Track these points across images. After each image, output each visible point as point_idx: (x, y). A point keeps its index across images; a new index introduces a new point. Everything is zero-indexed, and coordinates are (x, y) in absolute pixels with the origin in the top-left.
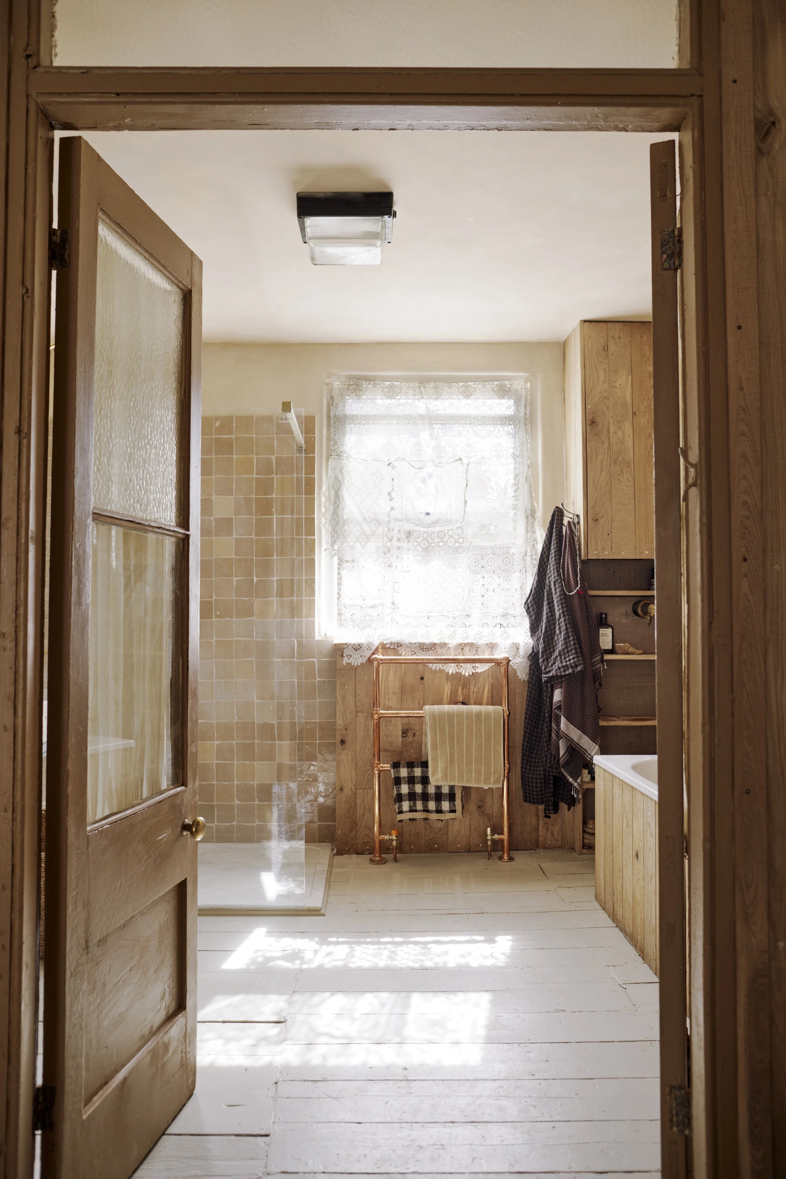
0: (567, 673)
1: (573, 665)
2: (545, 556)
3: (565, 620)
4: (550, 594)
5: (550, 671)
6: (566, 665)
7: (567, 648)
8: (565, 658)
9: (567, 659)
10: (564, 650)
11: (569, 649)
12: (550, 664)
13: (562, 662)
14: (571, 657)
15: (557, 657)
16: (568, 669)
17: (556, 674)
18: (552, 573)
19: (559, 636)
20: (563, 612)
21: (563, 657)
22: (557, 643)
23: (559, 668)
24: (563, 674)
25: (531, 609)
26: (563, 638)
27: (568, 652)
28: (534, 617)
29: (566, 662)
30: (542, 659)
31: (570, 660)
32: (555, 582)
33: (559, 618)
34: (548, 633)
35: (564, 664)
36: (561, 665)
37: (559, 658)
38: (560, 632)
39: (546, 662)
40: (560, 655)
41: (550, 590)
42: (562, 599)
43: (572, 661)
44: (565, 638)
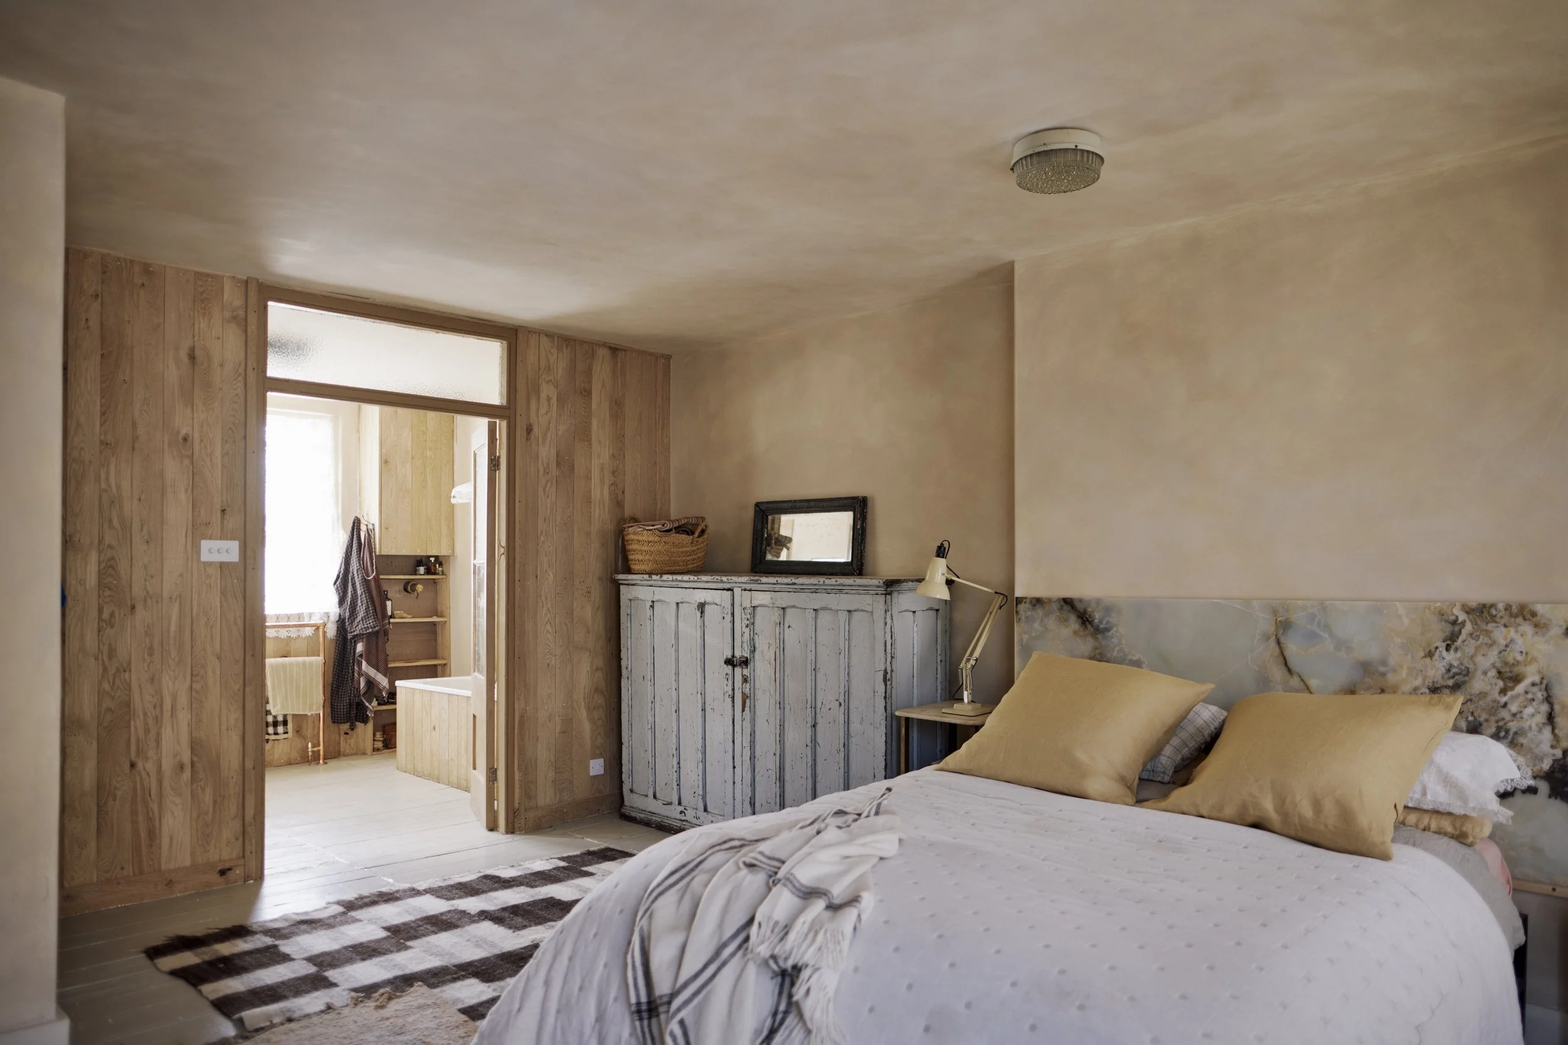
0: (368, 631)
1: (371, 626)
2: (348, 551)
3: (366, 597)
4: (353, 578)
5: (354, 631)
6: (368, 627)
7: (368, 615)
8: (366, 622)
10: (365, 616)
11: (369, 616)
12: (354, 626)
13: (364, 625)
14: (371, 621)
15: (360, 621)
16: (369, 629)
17: (359, 633)
18: (354, 562)
19: (361, 607)
20: (364, 591)
21: (364, 621)
22: (360, 611)
23: (362, 629)
24: (365, 632)
25: (340, 588)
26: (364, 608)
27: (368, 618)
28: (341, 594)
29: (367, 624)
30: (347, 624)
31: (370, 623)
32: (357, 570)
33: (361, 596)
34: (353, 605)
35: (366, 626)
36: (363, 627)
37: (361, 622)
38: (362, 605)
39: (350, 625)
40: (362, 620)
41: (353, 575)
42: (362, 582)
43: (372, 624)
44: (366, 609)
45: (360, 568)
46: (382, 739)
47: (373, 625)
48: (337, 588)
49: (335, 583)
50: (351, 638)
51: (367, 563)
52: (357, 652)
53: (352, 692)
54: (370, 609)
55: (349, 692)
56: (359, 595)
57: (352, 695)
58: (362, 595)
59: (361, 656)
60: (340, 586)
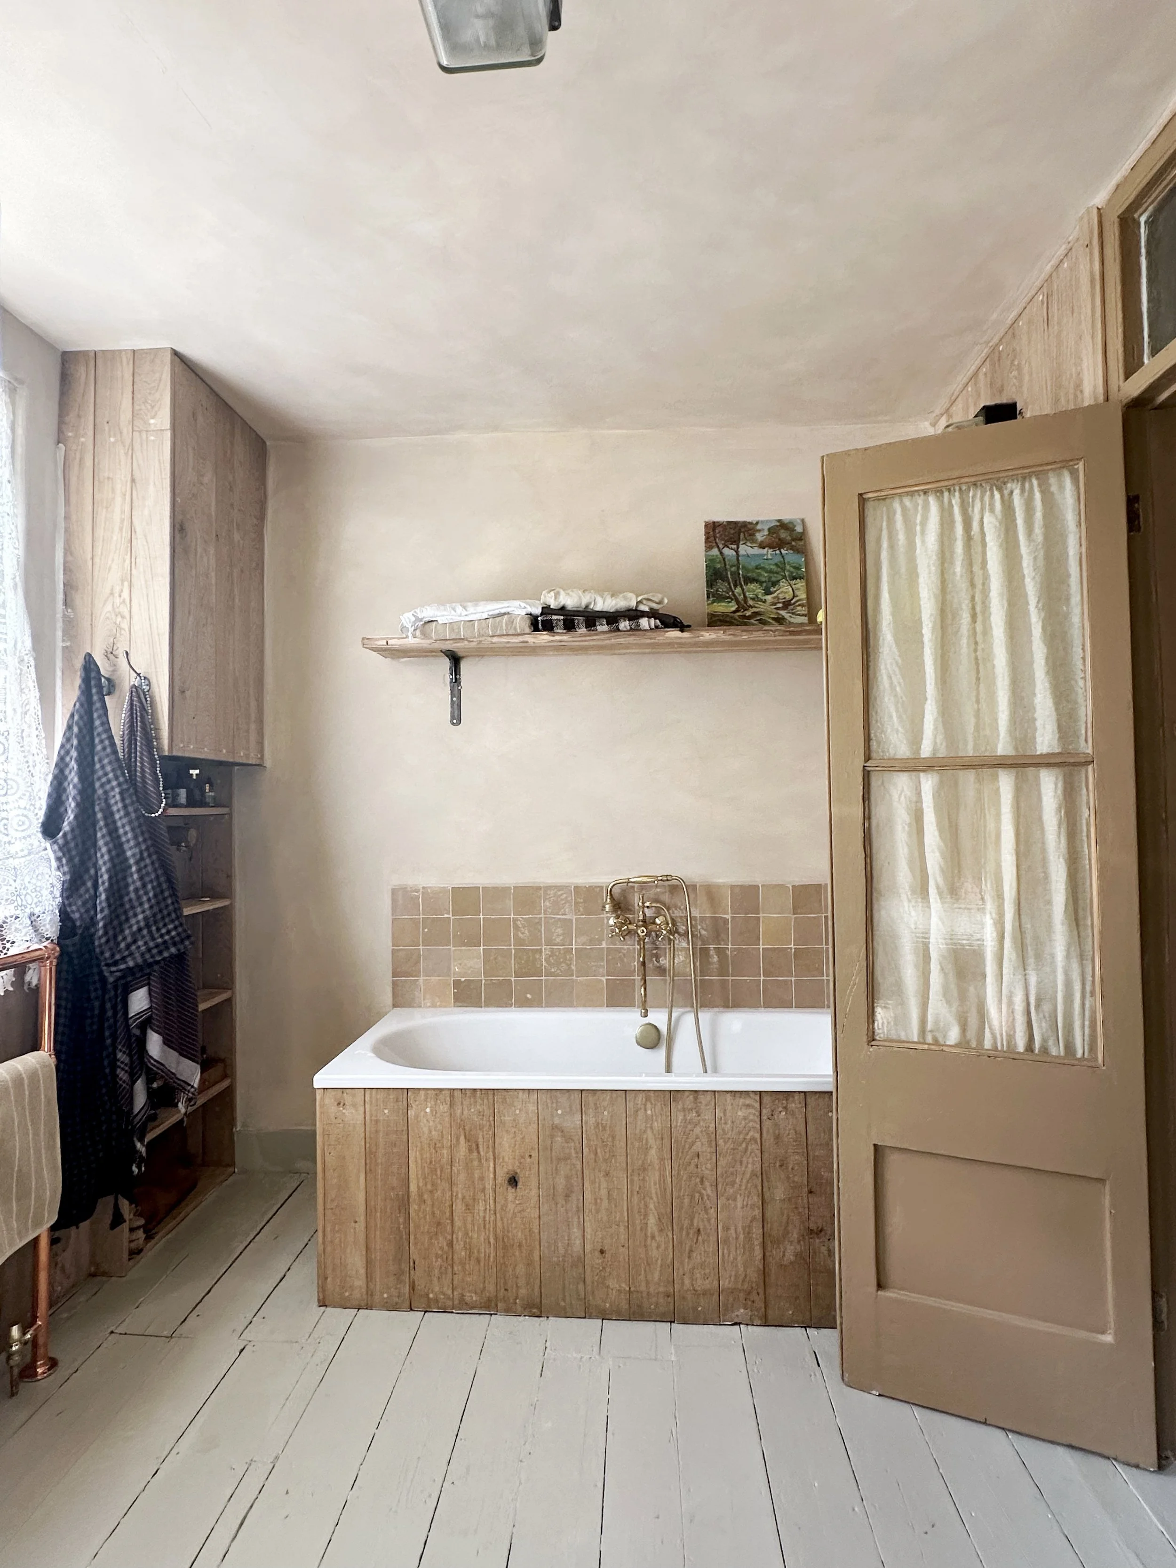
0: (166, 954)
1: (177, 939)
3: (153, 863)
4: (109, 815)
6: (165, 942)
7: (161, 911)
8: (158, 930)
9: (164, 931)
10: (154, 915)
11: (165, 912)
13: (153, 938)
14: (171, 926)
15: (140, 930)
16: (167, 949)
17: (145, 961)
18: (111, 775)
19: (141, 892)
20: (147, 849)
21: (154, 928)
22: (136, 904)
23: (149, 950)
24: (158, 958)
25: (72, 845)
26: (151, 894)
27: (163, 918)
28: (77, 860)
29: (162, 936)
30: (103, 940)
31: (168, 932)
32: (121, 793)
33: (137, 863)
34: (115, 887)
35: (160, 940)
36: (151, 944)
37: (145, 932)
38: (144, 886)
39: (110, 944)
40: (148, 926)
41: (109, 806)
42: (139, 826)
43: (173, 933)
44: (155, 896)
45: (128, 790)
47: (178, 934)
48: (66, 843)
49: (50, 828)
50: (117, 980)
51: (143, 771)
52: (131, 1013)
54: (166, 894)
56: (132, 861)
58: (141, 858)
59: (147, 1023)
60: (75, 838)
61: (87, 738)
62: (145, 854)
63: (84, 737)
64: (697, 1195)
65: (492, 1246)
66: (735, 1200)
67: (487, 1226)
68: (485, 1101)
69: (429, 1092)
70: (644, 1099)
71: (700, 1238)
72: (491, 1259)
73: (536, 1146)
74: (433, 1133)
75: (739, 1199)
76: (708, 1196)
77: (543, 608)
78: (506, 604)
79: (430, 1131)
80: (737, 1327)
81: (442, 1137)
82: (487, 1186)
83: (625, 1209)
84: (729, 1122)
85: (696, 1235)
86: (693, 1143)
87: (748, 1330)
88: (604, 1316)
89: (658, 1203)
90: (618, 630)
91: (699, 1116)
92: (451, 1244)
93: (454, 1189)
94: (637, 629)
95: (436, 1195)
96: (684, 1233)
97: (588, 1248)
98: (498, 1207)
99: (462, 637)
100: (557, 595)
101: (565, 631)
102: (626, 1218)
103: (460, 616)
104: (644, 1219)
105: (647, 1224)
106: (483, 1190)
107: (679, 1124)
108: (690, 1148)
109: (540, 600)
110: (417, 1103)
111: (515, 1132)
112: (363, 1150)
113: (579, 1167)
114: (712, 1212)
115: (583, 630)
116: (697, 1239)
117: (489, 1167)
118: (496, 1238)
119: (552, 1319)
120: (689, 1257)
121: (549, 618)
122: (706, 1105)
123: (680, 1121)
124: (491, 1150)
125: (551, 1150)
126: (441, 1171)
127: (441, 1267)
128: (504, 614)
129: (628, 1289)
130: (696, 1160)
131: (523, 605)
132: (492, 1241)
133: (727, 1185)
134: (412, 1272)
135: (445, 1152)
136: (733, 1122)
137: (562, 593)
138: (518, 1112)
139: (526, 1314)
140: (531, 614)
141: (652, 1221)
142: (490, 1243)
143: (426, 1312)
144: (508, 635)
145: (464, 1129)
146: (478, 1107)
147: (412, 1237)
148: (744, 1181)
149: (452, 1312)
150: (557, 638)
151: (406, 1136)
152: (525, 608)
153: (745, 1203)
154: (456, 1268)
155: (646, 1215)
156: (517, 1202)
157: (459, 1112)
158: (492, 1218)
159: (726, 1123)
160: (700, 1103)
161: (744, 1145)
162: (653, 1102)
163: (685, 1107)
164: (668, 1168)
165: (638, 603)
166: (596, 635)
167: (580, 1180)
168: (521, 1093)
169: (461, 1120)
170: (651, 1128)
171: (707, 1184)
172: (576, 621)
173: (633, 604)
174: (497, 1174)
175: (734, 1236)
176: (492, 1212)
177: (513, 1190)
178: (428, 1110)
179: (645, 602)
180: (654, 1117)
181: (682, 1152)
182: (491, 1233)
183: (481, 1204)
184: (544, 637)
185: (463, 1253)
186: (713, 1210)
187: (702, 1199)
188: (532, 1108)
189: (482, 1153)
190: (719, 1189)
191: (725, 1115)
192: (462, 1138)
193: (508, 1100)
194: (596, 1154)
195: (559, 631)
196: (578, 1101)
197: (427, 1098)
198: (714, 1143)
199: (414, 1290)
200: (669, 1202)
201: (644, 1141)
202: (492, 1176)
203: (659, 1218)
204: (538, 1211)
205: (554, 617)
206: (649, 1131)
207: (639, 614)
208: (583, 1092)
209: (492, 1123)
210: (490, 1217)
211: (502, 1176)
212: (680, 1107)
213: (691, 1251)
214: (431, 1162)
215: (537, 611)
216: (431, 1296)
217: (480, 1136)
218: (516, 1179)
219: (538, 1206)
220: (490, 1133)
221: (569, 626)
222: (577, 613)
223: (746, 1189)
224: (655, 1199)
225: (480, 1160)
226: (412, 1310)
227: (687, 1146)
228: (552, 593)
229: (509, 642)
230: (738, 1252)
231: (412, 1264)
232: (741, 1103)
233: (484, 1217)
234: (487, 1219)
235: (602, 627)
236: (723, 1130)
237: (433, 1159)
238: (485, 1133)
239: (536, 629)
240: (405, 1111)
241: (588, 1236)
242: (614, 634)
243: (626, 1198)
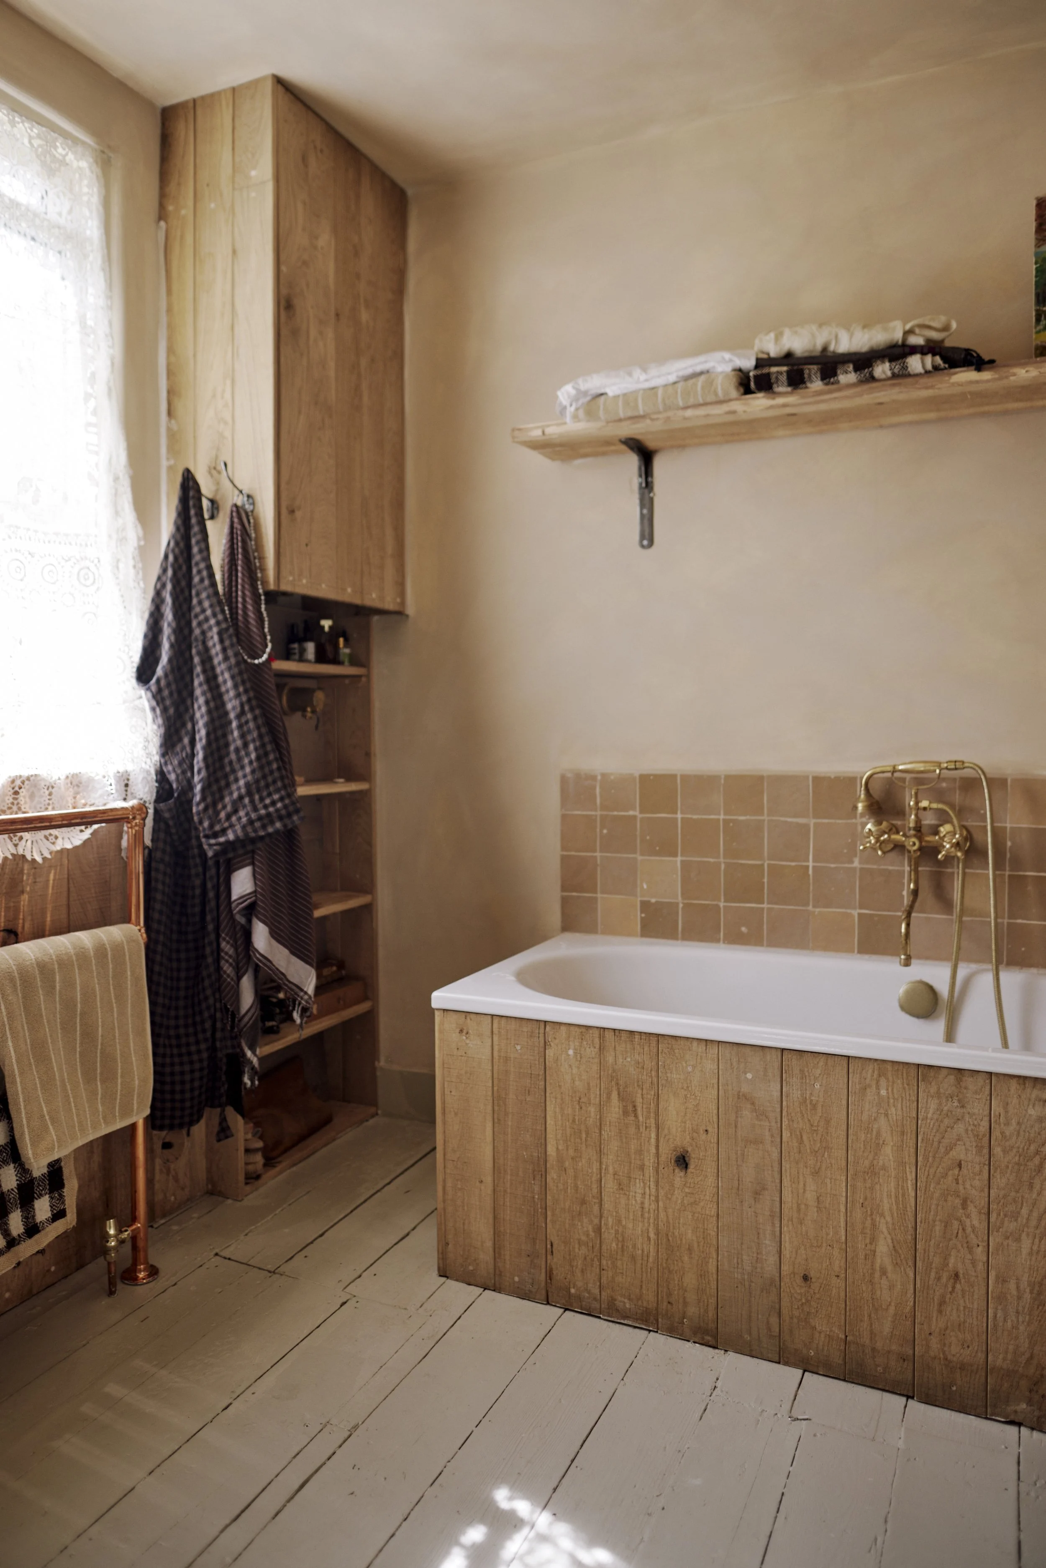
0: (270, 830)
1: (283, 812)
2: (180, 575)
3: (255, 718)
4: (207, 660)
5: (224, 831)
6: (269, 815)
7: (264, 777)
8: (262, 799)
9: (268, 801)
10: (257, 781)
11: (270, 779)
12: (223, 815)
13: (255, 809)
14: (276, 797)
15: (241, 798)
16: (272, 823)
17: (246, 834)
18: (209, 612)
19: (243, 753)
20: (249, 700)
21: (257, 797)
22: (237, 766)
23: (251, 822)
24: (262, 833)
25: (167, 692)
26: (253, 756)
27: (267, 786)
28: (172, 710)
29: (266, 807)
30: (202, 806)
31: (273, 803)
32: (220, 634)
33: (238, 717)
34: (214, 746)
35: (263, 812)
36: (253, 816)
37: (247, 800)
38: (246, 745)
39: (210, 811)
40: (249, 793)
41: (207, 649)
42: (241, 673)
43: (279, 805)
44: (258, 758)
45: (227, 629)
46: (260, 1144)
47: (285, 807)
48: (160, 690)
49: (144, 674)
50: (216, 855)
51: (245, 608)
52: (234, 896)
53: (219, 1025)
54: (271, 757)
55: (208, 1025)
56: (232, 715)
57: (219, 1035)
58: (242, 713)
59: (251, 910)
60: (168, 685)
61: (184, 568)
62: (247, 708)
63: (180, 567)
64: (956, 1224)
65: (652, 1242)
66: (1018, 1240)
67: (646, 1215)
68: (646, 1048)
69: (572, 1028)
70: (876, 1072)
71: (958, 1286)
72: (651, 1259)
73: (715, 1120)
74: (577, 1083)
75: (1026, 1243)
76: (973, 1227)
77: (758, 360)
78: (701, 359)
79: (573, 1080)
80: (1014, 1429)
81: (589, 1089)
82: (647, 1163)
83: (843, 1224)
84: (1014, 1122)
85: (952, 1281)
86: (950, 1148)
87: (1032, 1437)
88: (808, 1366)
89: (893, 1224)
90: (872, 378)
91: (963, 1107)
92: (598, 1230)
93: (604, 1160)
94: (902, 375)
95: (580, 1164)
96: (933, 1275)
97: (785, 1268)
98: (662, 1193)
99: (641, 413)
100: (778, 337)
101: (789, 389)
102: (843, 1238)
103: (638, 382)
104: (871, 1243)
105: (875, 1251)
106: (642, 1168)
107: (930, 1115)
108: (947, 1152)
109: (752, 348)
110: (557, 1041)
111: (686, 1096)
112: (490, 1093)
113: (775, 1155)
114: (979, 1252)
115: (816, 385)
116: (954, 1288)
117: (650, 1138)
118: (657, 1234)
119: (731, 1355)
120: (940, 1312)
121: (765, 371)
122: (976, 1093)
123: (931, 1111)
124: (652, 1115)
125: (736, 1127)
126: (587, 1134)
127: (585, 1258)
128: (701, 373)
129: (843, 1337)
130: (956, 1171)
131: (727, 356)
132: (652, 1235)
133: (1005, 1216)
134: (549, 1257)
135: (592, 1110)
136: (1018, 1123)
137: (787, 332)
138: (690, 1069)
139: (696, 1340)
140: (740, 370)
141: (883, 1248)
142: (649, 1239)
143: (566, 1310)
144: (705, 404)
145: (617, 1084)
146: (637, 1056)
147: (549, 1213)
148: (1035, 1214)
149: (599, 1317)
150: (780, 401)
151: (543, 1083)
152: (731, 361)
153: (1035, 1248)
154: (604, 1262)
155: (873, 1240)
156: (687, 1190)
157: (610, 1059)
158: (653, 1206)
159: (1007, 1124)
160: (966, 1088)
161: (1037, 1160)
162: (891, 1079)
163: (942, 1090)
164: (911, 1176)
165: (907, 333)
166: (840, 390)
167: (777, 1176)
168: (695, 1044)
169: (614, 1071)
170: (886, 1115)
171: (971, 1208)
172: (806, 372)
173: (898, 336)
174: (660, 1150)
175: (1015, 1293)
176: (653, 1198)
177: (682, 1174)
178: (571, 1052)
179: (917, 331)
180: (892, 1101)
181: (934, 1157)
182: (652, 1225)
183: (638, 1185)
184: (759, 403)
185: (614, 1245)
186: (980, 1249)
187: (964, 1230)
188: (710, 1066)
189: (641, 1118)
190: (993, 1219)
191: (1007, 1112)
192: (614, 1095)
193: (676, 1051)
194: (801, 1142)
195: (781, 389)
196: (777, 1064)
197: (569, 1037)
198: (986, 1151)
199: (551, 1280)
200: (910, 1225)
201: (874, 1133)
202: (653, 1150)
203: (894, 1247)
204: (715, 1206)
205: (774, 369)
206: (882, 1121)
207: (907, 350)
208: (785, 1053)
209: (655, 1080)
210: (650, 1205)
211: (667, 1153)
212: (933, 1090)
213: (942, 1303)
214: (574, 1121)
215: (748, 363)
216: (573, 1291)
217: (639, 1095)
218: (687, 1159)
219: (715, 1199)
220: (653, 1093)
221: (796, 380)
222: (810, 360)
223: (1037, 1227)
224: (889, 1219)
225: (638, 1127)
226: (548, 1303)
227: (942, 1150)
228: (772, 335)
229: (708, 415)
230: (1021, 1319)
231: (549, 1246)
232: (1033, 1096)
233: (642, 1203)
234: (646, 1205)
235: (847, 377)
236: (1002, 1133)
237: (577, 1118)
238: (645, 1091)
239: (747, 391)
240: (542, 1050)
241: (786, 1253)
242: (866, 387)
243: (843, 1209)
